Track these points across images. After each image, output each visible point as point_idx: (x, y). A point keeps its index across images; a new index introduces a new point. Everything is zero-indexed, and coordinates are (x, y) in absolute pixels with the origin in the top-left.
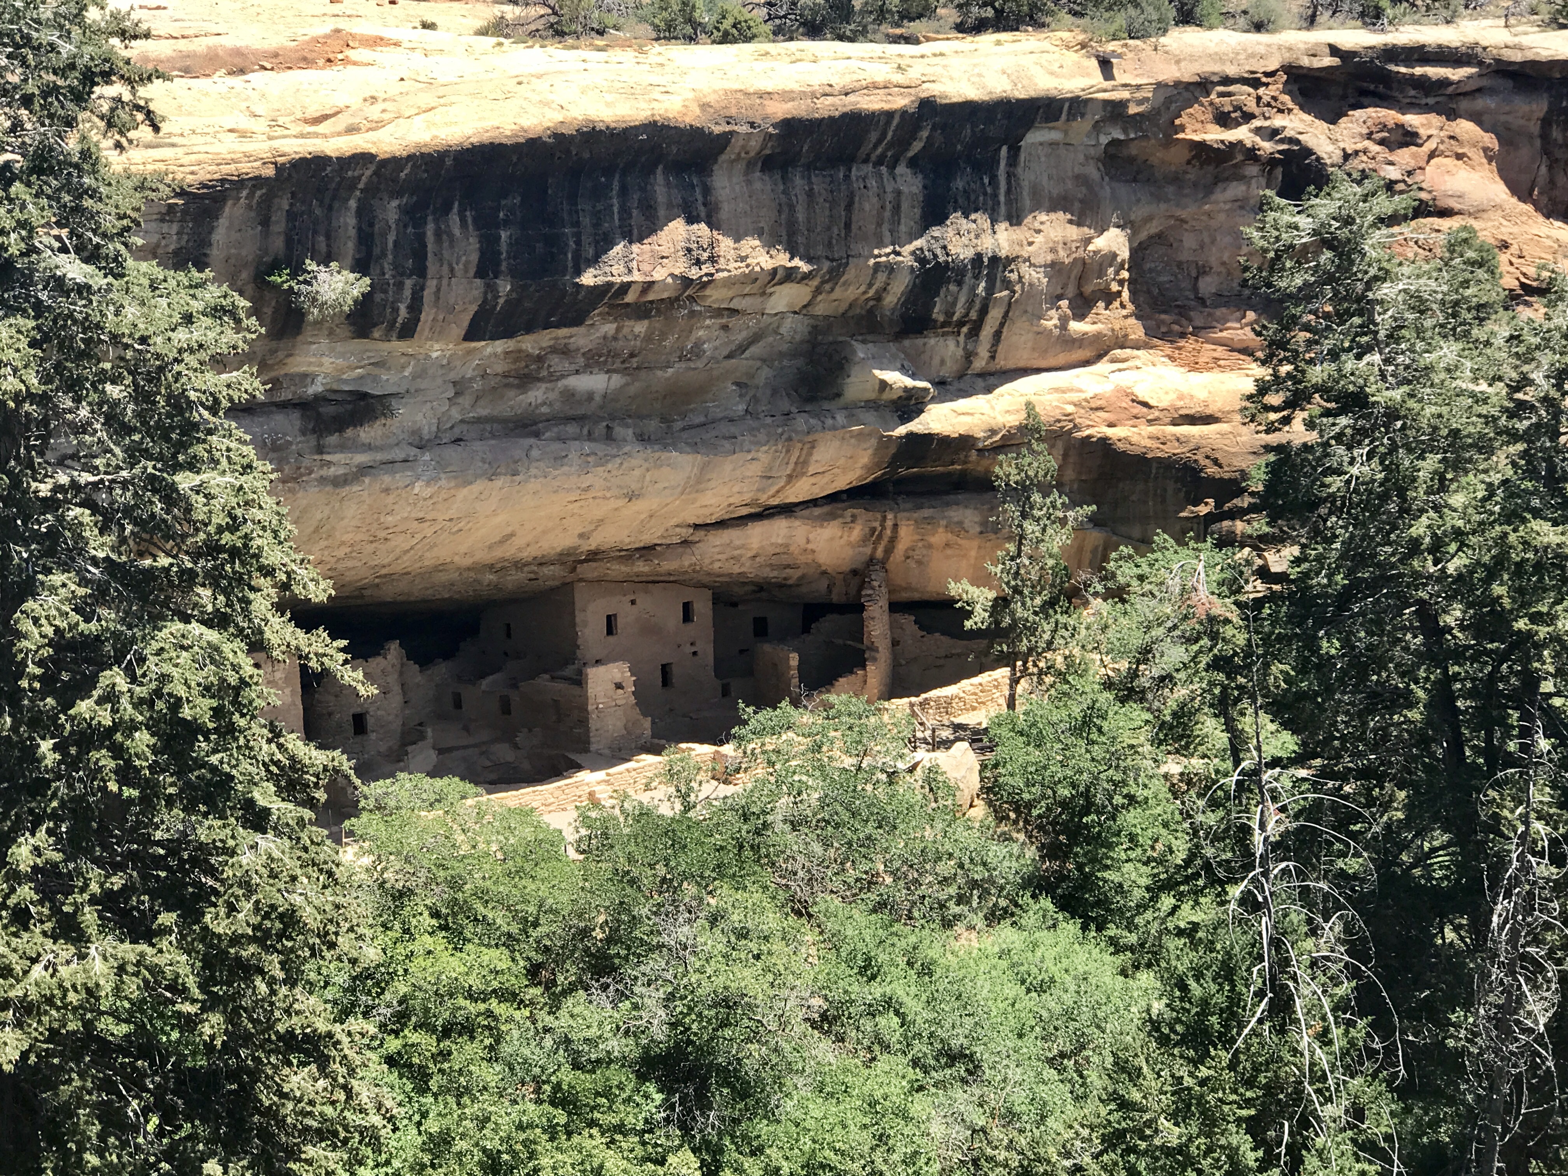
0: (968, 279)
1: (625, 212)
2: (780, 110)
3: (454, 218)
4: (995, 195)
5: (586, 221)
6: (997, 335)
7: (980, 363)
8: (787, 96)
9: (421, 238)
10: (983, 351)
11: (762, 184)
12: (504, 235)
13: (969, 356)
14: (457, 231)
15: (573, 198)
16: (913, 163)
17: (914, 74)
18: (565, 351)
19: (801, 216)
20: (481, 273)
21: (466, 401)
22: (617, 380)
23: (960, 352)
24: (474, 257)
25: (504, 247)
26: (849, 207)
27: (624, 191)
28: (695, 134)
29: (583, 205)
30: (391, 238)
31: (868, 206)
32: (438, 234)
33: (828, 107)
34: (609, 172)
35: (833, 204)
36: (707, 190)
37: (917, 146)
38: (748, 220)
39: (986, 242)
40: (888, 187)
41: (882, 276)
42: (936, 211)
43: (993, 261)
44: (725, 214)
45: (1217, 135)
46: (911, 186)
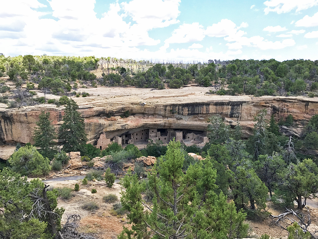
0: (236, 114)
1: (201, 108)
2: (215, 102)
3: (186, 108)
4: (239, 108)
6: (240, 118)
7: (239, 120)
8: (216, 101)
9: (183, 109)
11: (214, 107)
12: (190, 109)
15: (196, 107)
16: (230, 105)
18: (198, 116)
19: (218, 109)
21: (190, 119)
22: (203, 118)
23: (237, 119)
24: (187, 110)
26: (223, 108)
27: (201, 107)
28: (207, 103)
31: (225, 108)
33: (219, 102)
34: (199, 105)
35: (221, 108)
36: (209, 107)
38: (212, 109)
39: (238, 112)
40: (227, 107)
41: (227, 113)
42: (232, 109)
43: (239, 113)
44: (210, 109)
45: (264, 105)
46: (230, 107)
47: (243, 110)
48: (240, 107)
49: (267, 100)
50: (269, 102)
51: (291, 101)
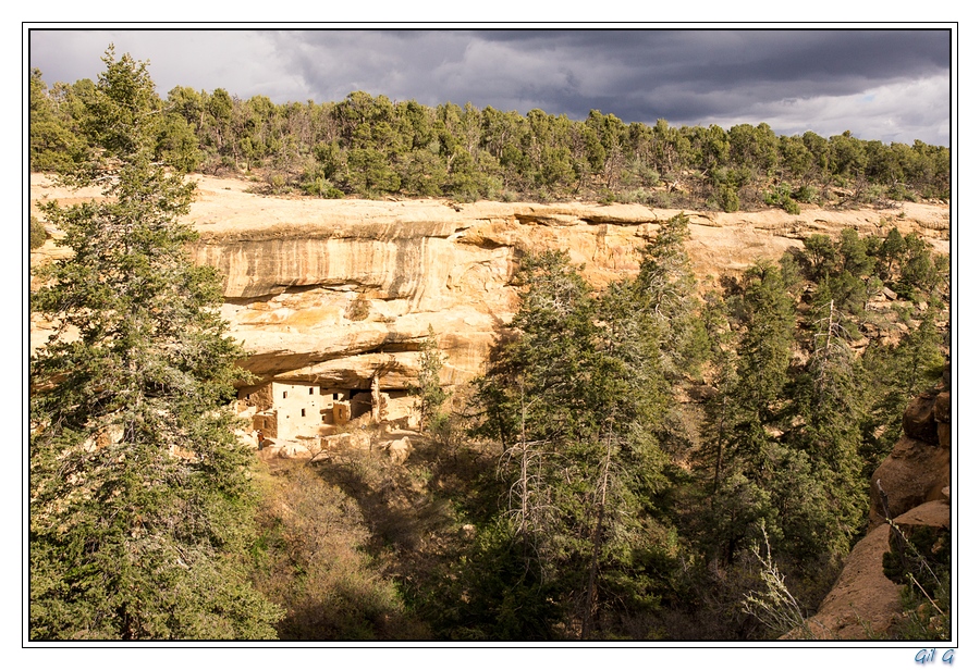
0: (411, 282)
1: (298, 255)
3: (240, 254)
4: (420, 254)
5: (284, 257)
6: (420, 300)
7: (413, 310)
8: (354, 218)
9: (228, 262)
10: (415, 306)
11: (345, 247)
12: (257, 261)
13: (410, 307)
14: (240, 260)
16: (394, 241)
17: (395, 212)
19: (356, 258)
20: (248, 273)
22: (292, 312)
23: (407, 306)
24: (247, 269)
25: (256, 265)
26: (372, 256)
27: (298, 247)
29: (283, 251)
30: (218, 261)
31: (378, 255)
32: (234, 260)
33: (365, 221)
35: (367, 254)
36: (325, 248)
37: (396, 236)
38: (339, 259)
39: (417, 269)
40: (386, 249)
41: (382, 279)
42: (400, 257)
43: (420, 275)
44: (331, 257)
45: (492, 236)
46: (392, 248)
47: (430, 261)
48: (423, 245)
49: (498, 215)
50: (504, 226)
51: (562, 218)
